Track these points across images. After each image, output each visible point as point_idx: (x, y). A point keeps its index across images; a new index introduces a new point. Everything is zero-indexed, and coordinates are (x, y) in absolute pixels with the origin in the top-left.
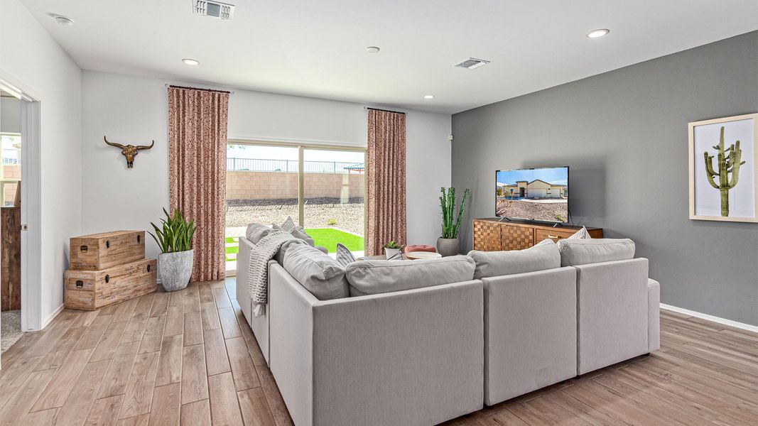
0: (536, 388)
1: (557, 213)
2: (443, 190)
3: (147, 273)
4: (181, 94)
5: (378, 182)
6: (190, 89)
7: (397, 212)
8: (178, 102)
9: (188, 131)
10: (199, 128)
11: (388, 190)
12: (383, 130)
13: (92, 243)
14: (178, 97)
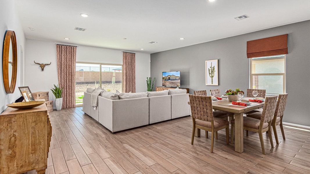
0: (161, 121)
1: (177, 84)
2: (147, 78)
3: (50, 105)
4: (60, 47)
5: (126, 76)
6: (63, 45)
7: (132, 85)
8: (60, 50)
9: (63, 59)
10: (66, 58)
11: (130, 78)
12: (128, 59)
13: (34, 95)
14: (60, 48)
